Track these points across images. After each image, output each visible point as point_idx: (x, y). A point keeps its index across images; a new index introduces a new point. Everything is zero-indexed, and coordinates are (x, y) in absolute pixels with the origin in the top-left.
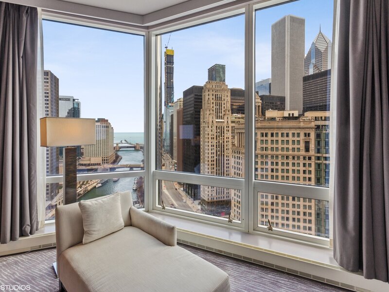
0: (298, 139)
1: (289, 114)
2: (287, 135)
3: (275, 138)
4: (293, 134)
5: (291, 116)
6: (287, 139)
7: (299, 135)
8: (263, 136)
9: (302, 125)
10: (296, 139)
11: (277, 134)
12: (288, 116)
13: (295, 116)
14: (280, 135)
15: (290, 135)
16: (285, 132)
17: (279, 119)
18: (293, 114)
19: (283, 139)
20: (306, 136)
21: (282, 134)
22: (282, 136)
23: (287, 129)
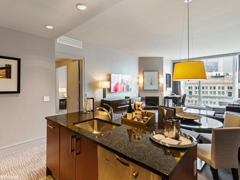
0: (223, 91)
1: (217, 74)
2: (215, 88)
3: (205, 90)
4: (219, 88)
5: (218, 75)
6: (214, 90)
7: (223, 88)
8: (196, 89)
9: (226, 81)
10: (221, 90)
11: (207, 87)
12: (215, 75)
13: (221, 75)
14: (209, 88)
15: (217, 88)
16: (213, 86)
17: (208, 77)
18: (219, 74)
19: (211, 90)
20: (229, 89)
21: (210, 87)
22: (210, 89)
23: (214, 84)
